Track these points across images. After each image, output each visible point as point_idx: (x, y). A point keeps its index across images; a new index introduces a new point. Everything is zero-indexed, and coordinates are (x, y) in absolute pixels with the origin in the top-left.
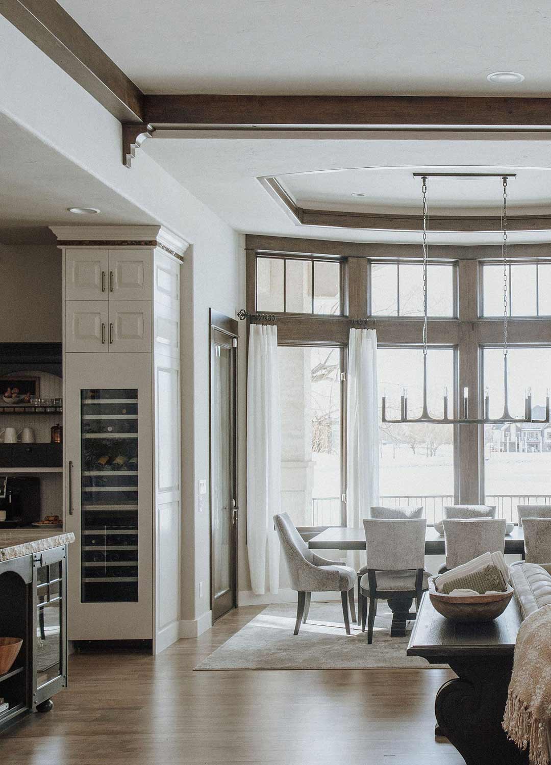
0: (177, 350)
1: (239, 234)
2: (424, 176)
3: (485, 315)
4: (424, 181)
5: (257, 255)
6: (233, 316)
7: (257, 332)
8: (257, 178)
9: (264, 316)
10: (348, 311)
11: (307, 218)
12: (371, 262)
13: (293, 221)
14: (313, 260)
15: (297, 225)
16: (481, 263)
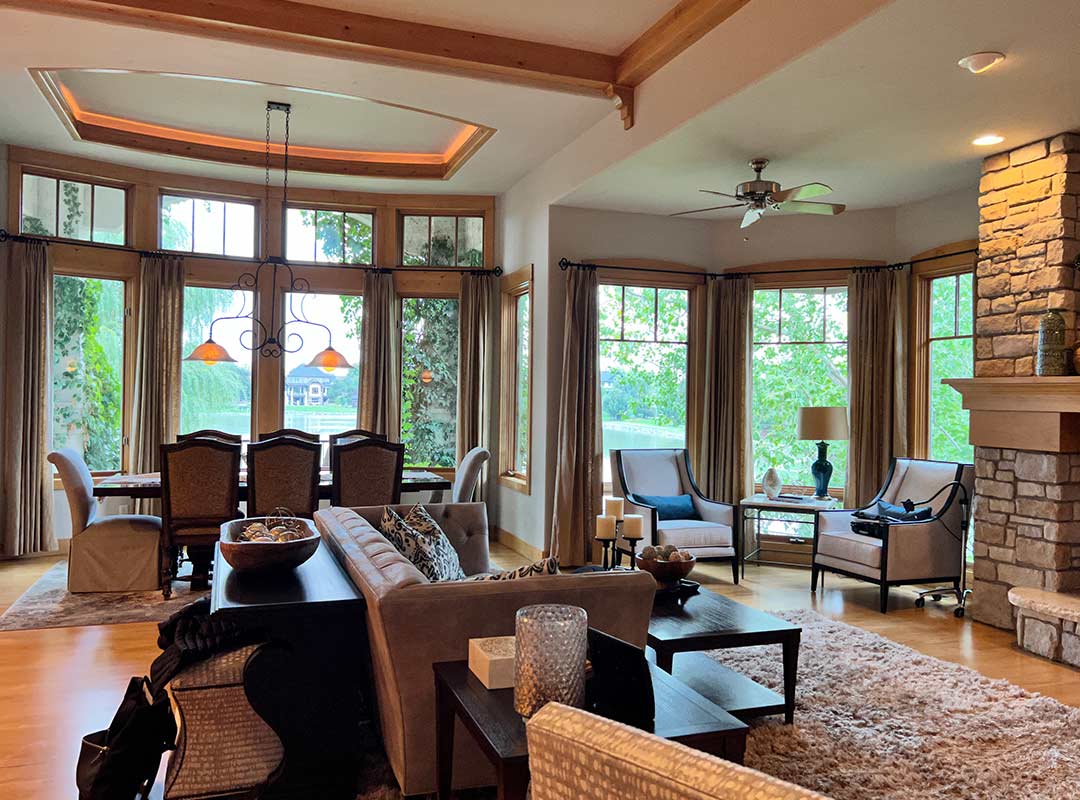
3: (288, 259)
5: (23, 171)
8: (29, 69)
9: (32, 240)
10: (134, 243)
11: (87, 132)
12: (162, 192)
13: (72, 134)
14: (93, 183)
15: (75, 139)
16: (286, 205)
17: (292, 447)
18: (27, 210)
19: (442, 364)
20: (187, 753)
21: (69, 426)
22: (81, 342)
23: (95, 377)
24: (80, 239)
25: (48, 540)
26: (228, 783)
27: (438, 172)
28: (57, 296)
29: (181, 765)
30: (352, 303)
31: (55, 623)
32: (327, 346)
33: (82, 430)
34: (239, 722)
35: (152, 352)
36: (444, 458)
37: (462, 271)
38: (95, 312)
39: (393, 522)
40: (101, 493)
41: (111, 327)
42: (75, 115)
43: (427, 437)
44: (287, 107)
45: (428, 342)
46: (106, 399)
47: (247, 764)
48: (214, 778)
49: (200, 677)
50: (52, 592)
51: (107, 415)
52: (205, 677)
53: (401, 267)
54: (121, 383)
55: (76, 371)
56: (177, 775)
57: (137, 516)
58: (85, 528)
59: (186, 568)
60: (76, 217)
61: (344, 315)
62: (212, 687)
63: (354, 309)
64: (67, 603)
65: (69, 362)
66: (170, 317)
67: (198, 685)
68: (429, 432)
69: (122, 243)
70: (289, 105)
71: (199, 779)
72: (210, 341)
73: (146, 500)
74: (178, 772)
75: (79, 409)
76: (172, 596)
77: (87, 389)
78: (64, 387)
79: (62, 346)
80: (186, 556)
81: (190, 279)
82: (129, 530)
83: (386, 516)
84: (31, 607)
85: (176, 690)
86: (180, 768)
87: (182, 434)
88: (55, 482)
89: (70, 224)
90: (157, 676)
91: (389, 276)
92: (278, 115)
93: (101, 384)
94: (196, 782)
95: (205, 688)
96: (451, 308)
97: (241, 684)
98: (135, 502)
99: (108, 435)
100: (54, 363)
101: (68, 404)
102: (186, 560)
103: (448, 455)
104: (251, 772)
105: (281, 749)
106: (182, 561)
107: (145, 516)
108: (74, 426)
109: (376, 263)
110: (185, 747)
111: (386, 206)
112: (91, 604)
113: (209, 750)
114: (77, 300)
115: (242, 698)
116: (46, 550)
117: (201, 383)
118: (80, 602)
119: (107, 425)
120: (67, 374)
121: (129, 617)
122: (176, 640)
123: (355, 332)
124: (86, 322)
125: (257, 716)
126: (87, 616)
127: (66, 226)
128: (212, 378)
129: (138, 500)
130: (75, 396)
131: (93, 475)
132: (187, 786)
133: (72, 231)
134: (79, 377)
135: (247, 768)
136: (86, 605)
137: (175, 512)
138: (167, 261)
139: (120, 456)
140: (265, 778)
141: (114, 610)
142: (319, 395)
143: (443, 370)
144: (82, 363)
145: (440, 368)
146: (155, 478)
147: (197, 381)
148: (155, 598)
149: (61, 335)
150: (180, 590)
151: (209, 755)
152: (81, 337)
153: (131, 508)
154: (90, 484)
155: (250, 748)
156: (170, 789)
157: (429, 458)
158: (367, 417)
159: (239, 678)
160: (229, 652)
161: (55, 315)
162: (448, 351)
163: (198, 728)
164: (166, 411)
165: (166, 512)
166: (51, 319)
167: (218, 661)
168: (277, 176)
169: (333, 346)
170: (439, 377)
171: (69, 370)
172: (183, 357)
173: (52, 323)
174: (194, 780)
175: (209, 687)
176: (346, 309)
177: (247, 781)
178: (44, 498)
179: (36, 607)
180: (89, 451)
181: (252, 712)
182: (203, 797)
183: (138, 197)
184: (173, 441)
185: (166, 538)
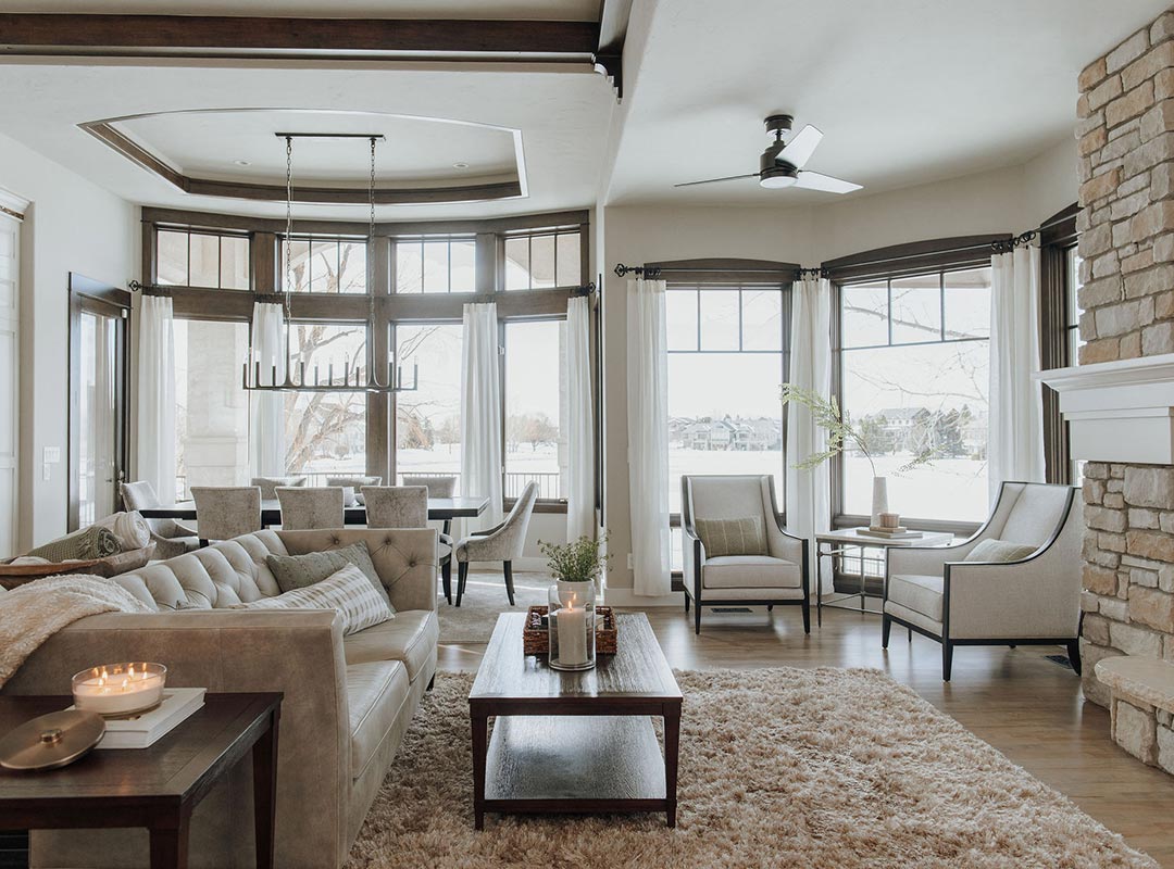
0: (16, 311)
1: (135, 206)
2: (289, 136)
3: (398, 292)
4: (289, 142)
5: (157, 228)
6: (125, 288)
7: (149, 304)
11: (193, 186)
14: (220, 234)
16: (395, 241)
69: (248, 288)
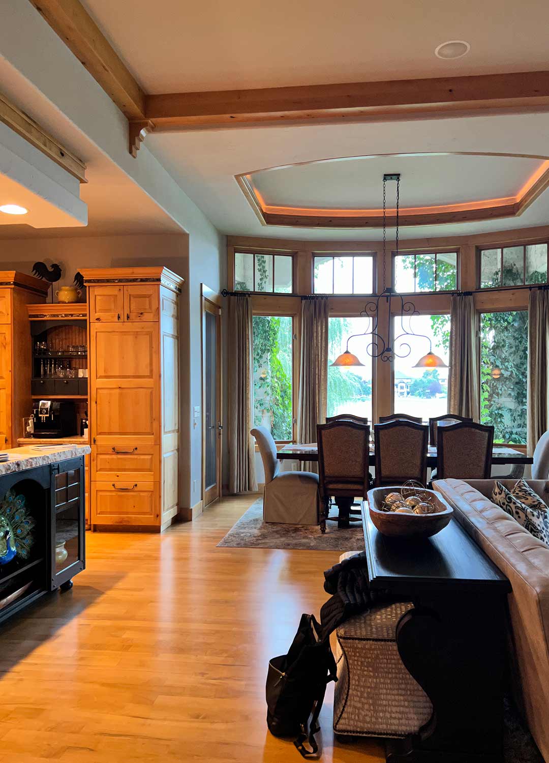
1: (223, 236)
5: (235, 251)
8: (235, 176)
9: (240, 294)
10: (298, 291)
11: (271, 219)
12: (314, 255)
13: (261, 221)
14: (274, 254)
15: (263, 225)
16: (394, 254)
17: (407, 428)
18: (238, 278)
19: (510, 364)
20: (350, 691)
21: (263, 411)
22: (269, 358)
23: (276, 380)
24: (267, 291)
25: (252, 484)
26: (385, 726)
27: (511, 210)
28: (255, 330)
29: (346, 701)
30: (439, 322)
31: (256, 545)
32: (429, 352)
33: (269, 414)
34: (392, 673)
35: (309, 363)
36: (513, 436)
37: (530, 288)
38: (276, 339)
39: (503, 495)
40: (281, 456)
41: (285, 351)
42: (263, 208)
43: (499, 420)
44: (397, 176)
45: (497, 347)
46: (283, 395)
47: (400, 713)
48: (374, 720)
49: (359, 629)
50: (254, 520)
51: (283, 404)
52: (364, 629)
53: (479, 290)
54: (291, 383)
55: (266, 377)
56: (343, 710)
57: (302, 472)
58: (272, 479)
59: (334, 511)
60: (265, 280)
61: (434, 330)
62: (370, 639)
63: (441, 326)
64: (263, 530)
65: (262, 371)
66: (320, 338)
67: (358, 635)
68: (501, 416)
69: (291, 292)
70: (399, 175)
71: (361, 718)
72: (347, 352)
73: (307, 462)
74: (344, 707)
75: (268, 400)
76: (326, 531)
77: (273, 388)
78: (260, 387)
79: (258, 362)
80: (334, 502)
81: (333, 312)
82: (298, 482)
83: (497, 490)
84: (242, 531)
85: (341, 637)
86: (345, 704)
87: (328, 417)
88: (256, 447)
89: (261, 284)
90: (326, 621)
91: (471, 297)
92: (392, 183)
93: (280, 385)
94: (359, 721)
95: (364, 639)
96: (517, 319)
97: (394, 641)
98: (301, 462)
99: (284, 417)
100: (255, 373)
101: (261, 398)
102: (334, 504)
103: (516, 434)
104: (403, 721)
105: (429, 704)
106: (331, 505)
107: (307, 473)
108: (265, 411)
109: (460, 288)
110: (349, 686)
111: (467, 244)
112: (277, 532)
113: (368, 693)
114: (265, 332)
115: (395, 653)
116: (252, 491)
117: (335, 384)
118: (270, 530)
119: (284, 411)
120: (261, 379)
121: (300, 545)
122: (339, 590)
123: (441, 342)
124: (271, 345)
125: (407, 671)
126: (274, 541)
127: (259, 285)
128: (342, 380)
129: (303, 462)
130: (266, 392)
131: (277, 443)
132: (352, 722)
133: (262, 288)
134: (268, 380)
135: (400, 716)
136: (274, 532)
137: (327, 470)
138: (317, 301)
139: (291, 431)
140: (416, 729)
141: (291, 539)
142: (405, 390)
143: (512, 367)
144: (269, 371)
145: (509, 367)
146: (313, 447)
147: (332, 382)
148: (315, 532)
149: (258, 355)
150: (331, 527)
151: (368, 698)
152: (269, 356)
153: (299, 468)
154: (275, 451)
155: (402, 698)
156: (338, 721)
157: (501, 436)
158: (454, 404)
159: (392, 635)
160: (382, 608)
161: (254, 342)
162: (515, 353)
163: (358, 672)
164: (318, 402)
165: (322, 472)
166: (252, 345)
167: (373, 617)
168: (390, 232)
169: (433, 352)
170: (509, 373)
171: (263, 376)
172: (329, 364)
173: (252, 347)
174: (357, 718)
175: (367, 639)
176: (435, 327)
177: (400, 728)
178: (250, 457)
179: (245, 531)
180: (274, 427)
181: (403, 666)
182: (364, 735)
183: (300, 260)
184: (323, 422)
185: (322, 489)
